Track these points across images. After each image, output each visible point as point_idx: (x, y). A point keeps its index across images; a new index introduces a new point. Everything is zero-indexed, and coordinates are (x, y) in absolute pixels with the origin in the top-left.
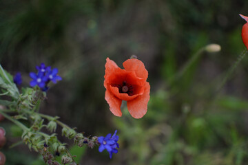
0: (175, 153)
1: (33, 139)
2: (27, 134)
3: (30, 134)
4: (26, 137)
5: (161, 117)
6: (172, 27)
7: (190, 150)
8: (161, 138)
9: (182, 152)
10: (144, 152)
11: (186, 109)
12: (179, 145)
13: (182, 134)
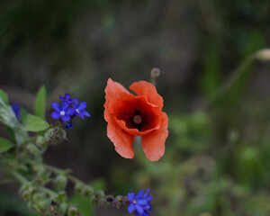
0: (219, 195)
1: (35, 196)
2: (27, 189)
3: (31, 189)
4: (26, 192)
5: (199, 146)
6: (215, 24)
7: (240, 190)
8: (201, 174)
9: (228, 194)
10: (177, 194)
11: (233, 136)
12: (224, 184)
13: (230, 169)
